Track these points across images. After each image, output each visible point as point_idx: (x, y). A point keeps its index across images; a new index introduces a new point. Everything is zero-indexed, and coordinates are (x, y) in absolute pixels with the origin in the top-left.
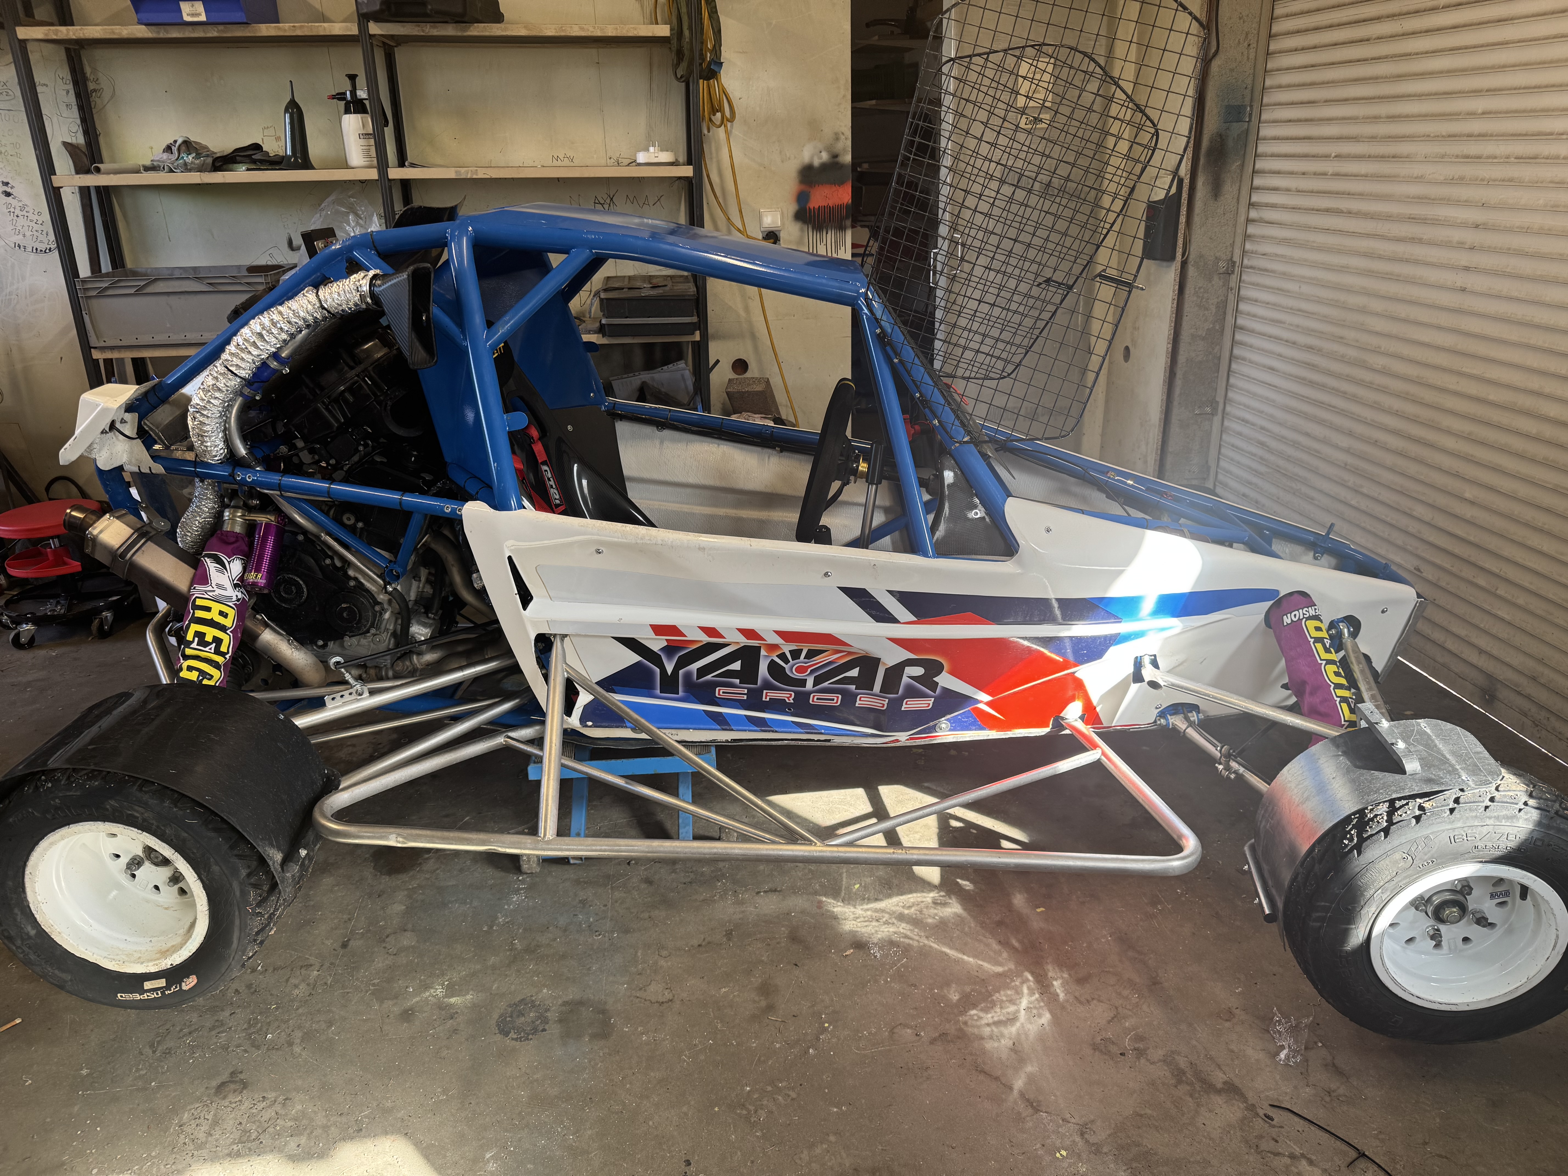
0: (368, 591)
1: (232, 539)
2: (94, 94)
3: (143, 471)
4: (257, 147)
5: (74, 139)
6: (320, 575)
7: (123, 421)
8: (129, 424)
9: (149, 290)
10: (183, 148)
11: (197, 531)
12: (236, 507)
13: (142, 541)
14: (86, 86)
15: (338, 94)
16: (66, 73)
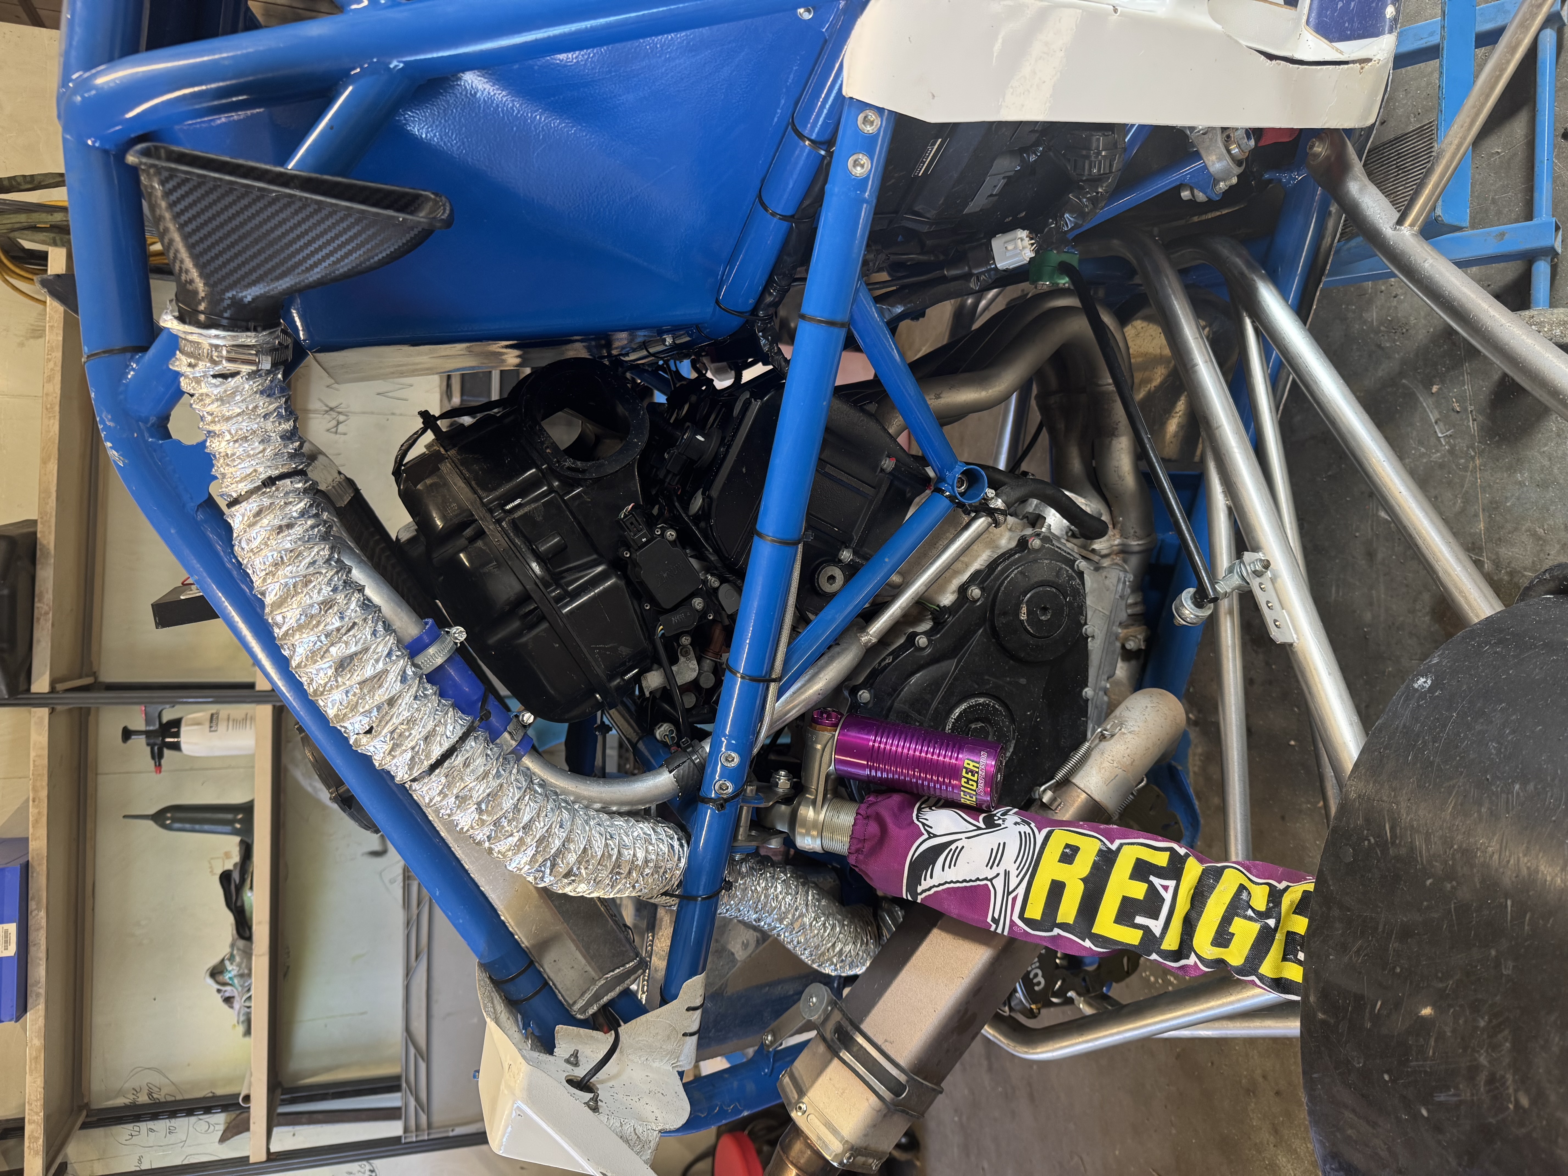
0: (992, 566)
1: (873, 828)
2: (155, 1096)
3: (695, 1027)
4: (225, 878)
5: (217, 1127)
6: (950, 666)
7: (574, 1060)
8: (580, 1048)
9: (422, 1042)
10: (220, 978)
11: (833, 927)
12: (793, 820)
13: (860, 1040)
14: (144, 1106)
15: (153, 757)
16: (124, 1131)
